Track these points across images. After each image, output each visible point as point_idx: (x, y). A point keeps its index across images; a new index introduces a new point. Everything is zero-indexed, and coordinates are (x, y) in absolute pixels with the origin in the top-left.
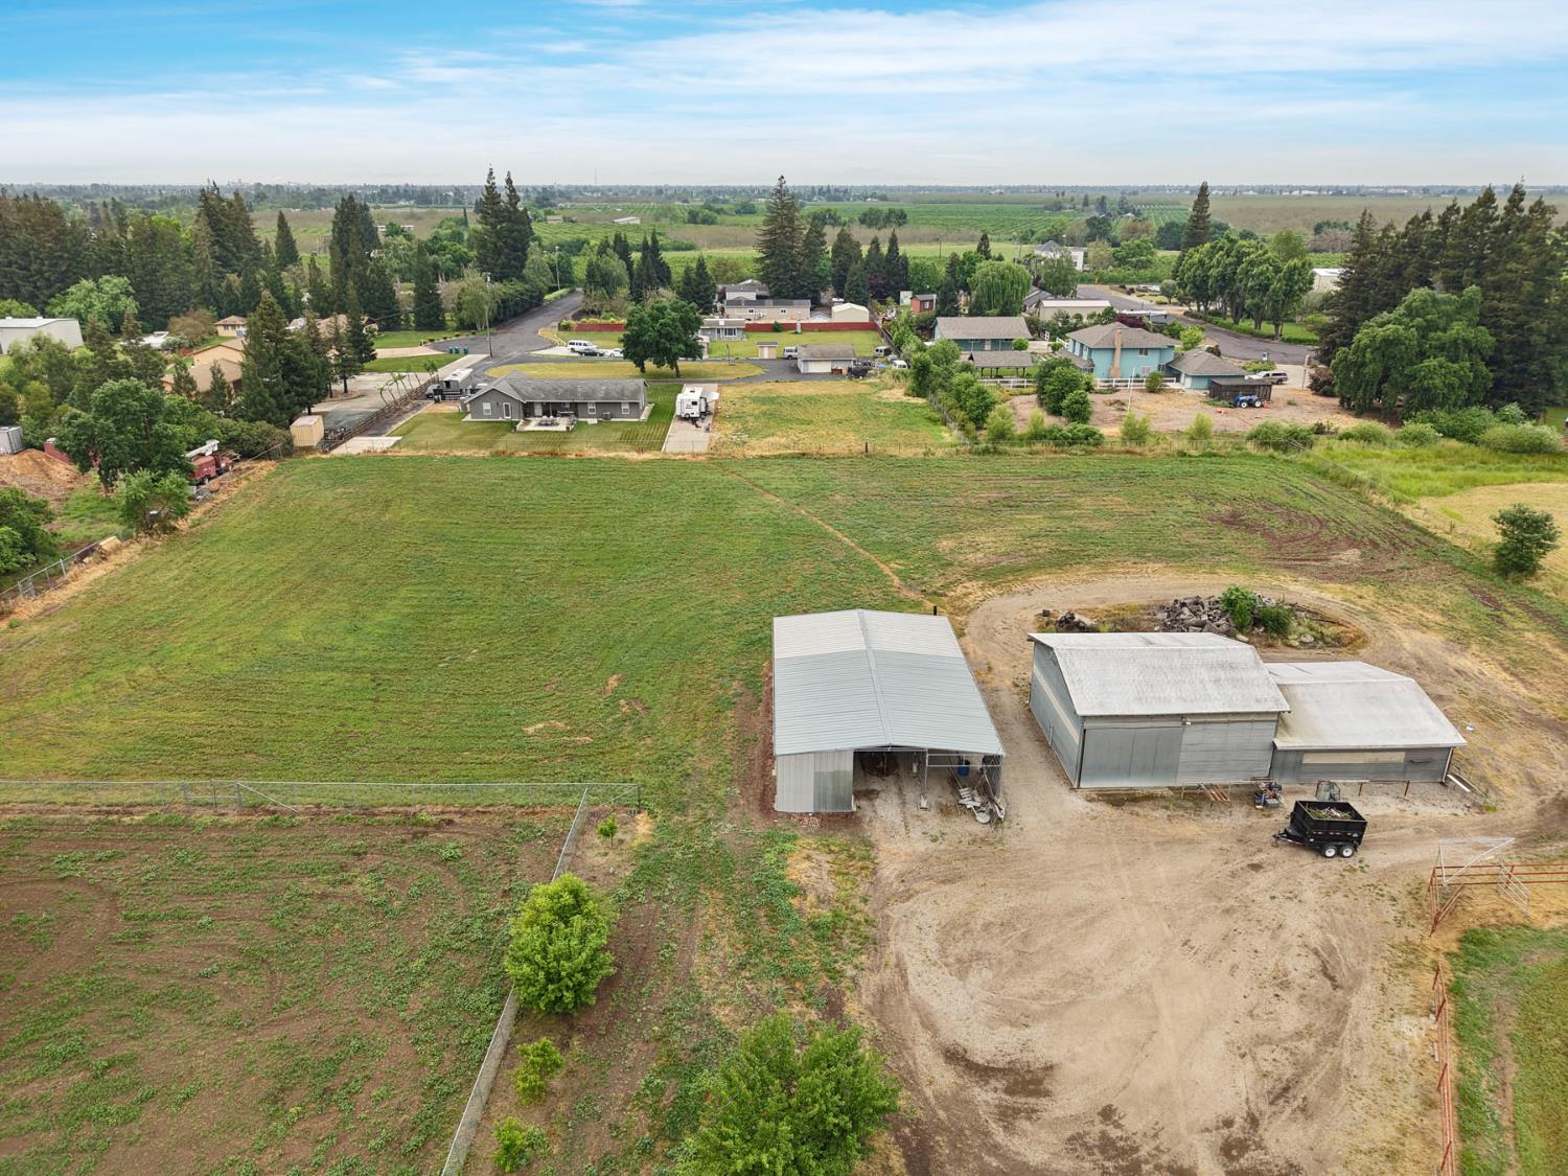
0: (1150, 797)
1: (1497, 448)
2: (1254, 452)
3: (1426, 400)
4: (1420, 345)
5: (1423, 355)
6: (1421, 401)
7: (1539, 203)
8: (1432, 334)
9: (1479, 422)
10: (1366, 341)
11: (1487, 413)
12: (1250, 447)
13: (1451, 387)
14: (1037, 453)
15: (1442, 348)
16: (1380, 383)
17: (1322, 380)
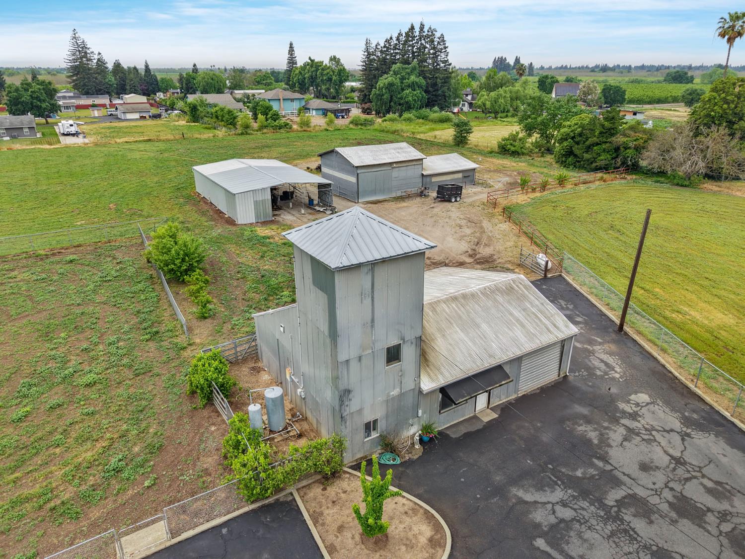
0: (385, 201)
1: (434, 121)
2: (354, 127)
3: (409, 107)
4: (401, 86)
5: (403, 90)
6: (406, 108)
7: (430, 28)
8: (404, 81)
9: (427, 114)
10: (382, 85)
11: (428, 110)
12: (351, 126)
13: (414, 100)
14: (266, 133)
15: (409, 86)
16: (390, 102)
17: (366, 107)
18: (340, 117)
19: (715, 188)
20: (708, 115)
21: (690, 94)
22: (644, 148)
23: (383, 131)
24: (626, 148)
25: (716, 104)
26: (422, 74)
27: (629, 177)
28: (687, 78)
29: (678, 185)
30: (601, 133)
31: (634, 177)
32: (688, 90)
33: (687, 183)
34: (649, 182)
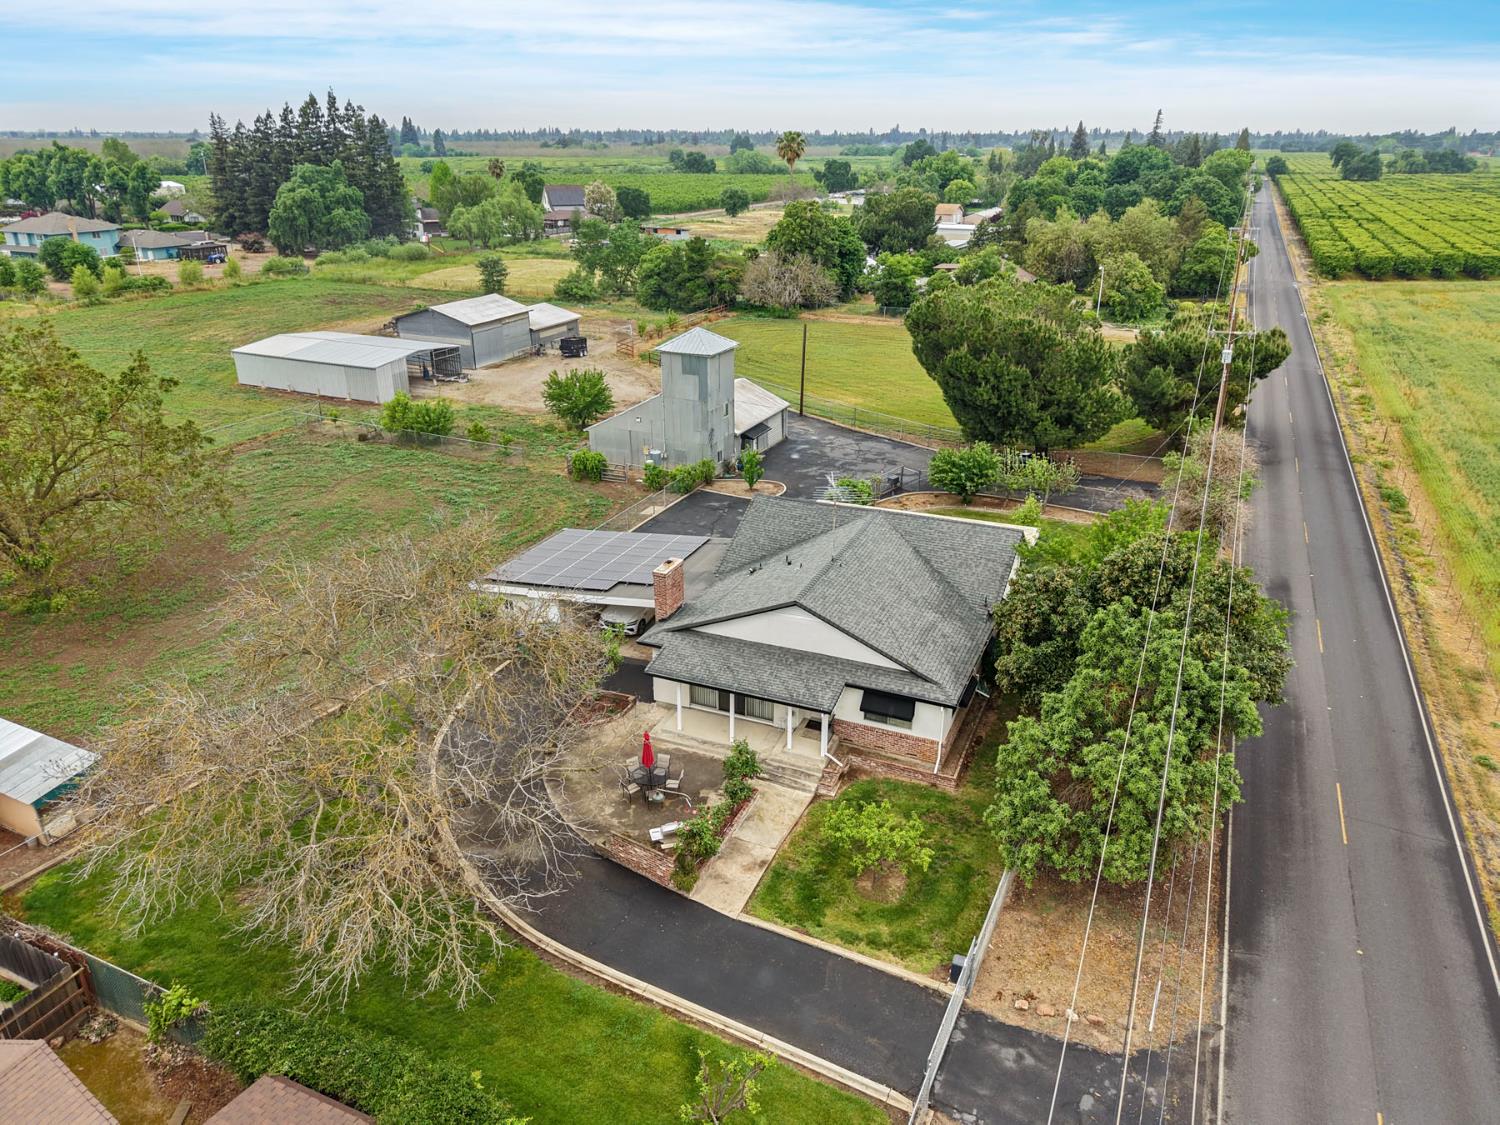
4: (325, 203)
5: (329, 209)
6: (342, 239)
7: (349, 104)
8: (328, 194)
9: (383, 248)
10: (286, 202)
11: (381, 241)
13: (355, 226)
15: (338, 202)
17: (251, 241)
18: (218, 261)
19: (812, 317)
20: (789, 242)
21: (730, 197)
22: (738, 281)
23: (339, 280)
24: (721, 283)
25: (794, 230)
26: (352, 180)
27: (731, 314)
28: (706, 164)
29: (779, 317)
30: (690, 267)
31: (735, 314)
32: (726, 192)
33: (787, 314)
34: (752, 317)
